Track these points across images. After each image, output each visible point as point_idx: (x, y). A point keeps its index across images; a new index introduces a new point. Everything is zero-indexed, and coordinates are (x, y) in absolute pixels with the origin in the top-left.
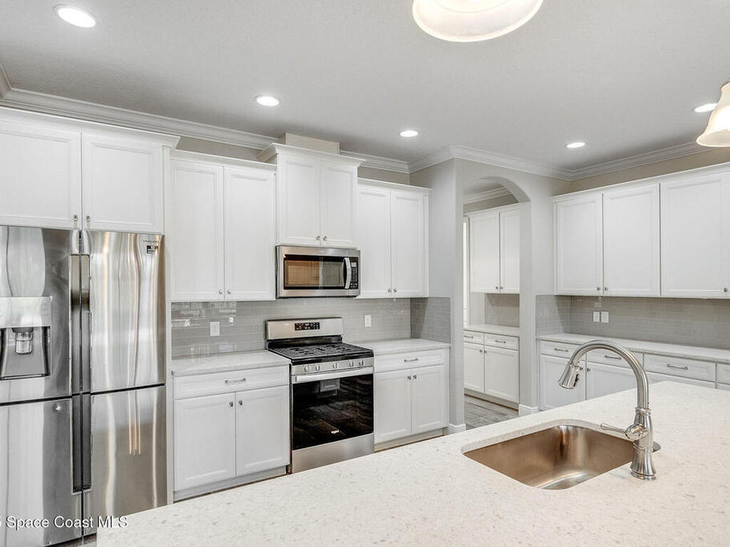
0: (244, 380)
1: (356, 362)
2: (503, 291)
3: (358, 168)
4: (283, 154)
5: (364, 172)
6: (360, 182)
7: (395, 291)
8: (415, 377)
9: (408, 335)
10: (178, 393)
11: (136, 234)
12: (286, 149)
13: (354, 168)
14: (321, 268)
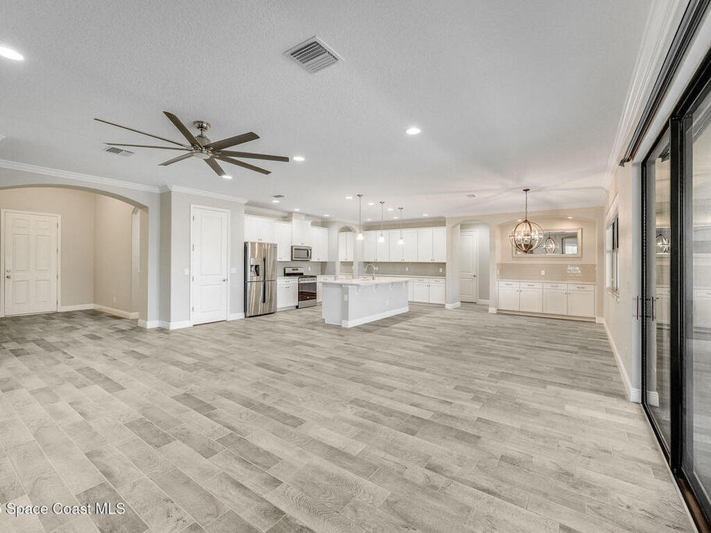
2: (348, 261)
4: (294, 220)
5: (312, 224)
6: (312, 227)
7: (319, 260)
13: (310, 223)
14: (302, 252)
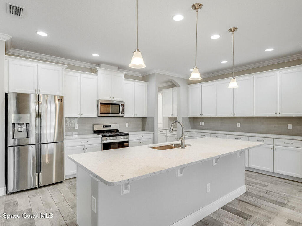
0: (87, 142)
1: (123, 137)
2: (173, 116)
3: (124, 75)
4: (100, 71)
5: (126, 76)
6: (125, 80)
7: (136, 115)
8: (142, 142)
9: (141, 130)
10: (66, 145)
11: (48, 95)
12: (100, 69)
14: (111, 107)
